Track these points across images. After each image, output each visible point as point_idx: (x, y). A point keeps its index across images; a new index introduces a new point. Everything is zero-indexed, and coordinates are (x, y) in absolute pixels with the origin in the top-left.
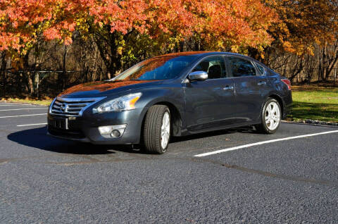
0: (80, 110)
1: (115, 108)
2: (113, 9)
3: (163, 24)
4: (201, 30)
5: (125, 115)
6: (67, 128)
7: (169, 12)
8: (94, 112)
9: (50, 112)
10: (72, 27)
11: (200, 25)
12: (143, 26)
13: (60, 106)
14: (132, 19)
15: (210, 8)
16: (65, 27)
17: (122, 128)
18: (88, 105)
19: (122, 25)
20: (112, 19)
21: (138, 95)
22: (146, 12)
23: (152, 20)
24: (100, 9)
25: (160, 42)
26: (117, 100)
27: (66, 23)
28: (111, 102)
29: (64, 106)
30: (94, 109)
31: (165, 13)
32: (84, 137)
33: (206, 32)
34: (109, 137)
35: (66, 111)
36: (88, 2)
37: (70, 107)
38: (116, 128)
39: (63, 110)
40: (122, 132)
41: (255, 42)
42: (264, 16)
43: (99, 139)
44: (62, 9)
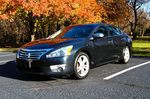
0: (38, 56)
1: (59, 54)
2: (34, 5)
3: (57, 12)
4: (73, 15)
5: (65, 59)
6: (30, 67)
7: (60, 7)
8: (47, 58)
9: (18, 57)
10: (14, 13)
11: (73, 13)
12: (47, 13)
13: (24, 54)
14: (43, 10)
15: (76, 5)
16: (11, 13)
17: (63, 66)
18: (43, 53)
19: (38, 13)
20: (33, 10)
21: (71, 47)
22: (49, 6)
23: (52, 11)
24: (27, 5)
25: (55, 20)
26: (59, 50)
27: (11, 12)
28: (56, 51)
29: (27, 54)
30: (47, 56)
31: (58, 7)
32: (41, 72)
33: (75, 16)
34: (56, 71)
35: (29, 57)
36: (22, 2)
37: (31, 54)
38: (61, 66)
39: (27, 56)
40: (64, 68)
41: (95, 21)
42: (99, 10)
43: (50, 73)
44: (8, 5)
